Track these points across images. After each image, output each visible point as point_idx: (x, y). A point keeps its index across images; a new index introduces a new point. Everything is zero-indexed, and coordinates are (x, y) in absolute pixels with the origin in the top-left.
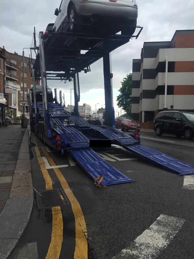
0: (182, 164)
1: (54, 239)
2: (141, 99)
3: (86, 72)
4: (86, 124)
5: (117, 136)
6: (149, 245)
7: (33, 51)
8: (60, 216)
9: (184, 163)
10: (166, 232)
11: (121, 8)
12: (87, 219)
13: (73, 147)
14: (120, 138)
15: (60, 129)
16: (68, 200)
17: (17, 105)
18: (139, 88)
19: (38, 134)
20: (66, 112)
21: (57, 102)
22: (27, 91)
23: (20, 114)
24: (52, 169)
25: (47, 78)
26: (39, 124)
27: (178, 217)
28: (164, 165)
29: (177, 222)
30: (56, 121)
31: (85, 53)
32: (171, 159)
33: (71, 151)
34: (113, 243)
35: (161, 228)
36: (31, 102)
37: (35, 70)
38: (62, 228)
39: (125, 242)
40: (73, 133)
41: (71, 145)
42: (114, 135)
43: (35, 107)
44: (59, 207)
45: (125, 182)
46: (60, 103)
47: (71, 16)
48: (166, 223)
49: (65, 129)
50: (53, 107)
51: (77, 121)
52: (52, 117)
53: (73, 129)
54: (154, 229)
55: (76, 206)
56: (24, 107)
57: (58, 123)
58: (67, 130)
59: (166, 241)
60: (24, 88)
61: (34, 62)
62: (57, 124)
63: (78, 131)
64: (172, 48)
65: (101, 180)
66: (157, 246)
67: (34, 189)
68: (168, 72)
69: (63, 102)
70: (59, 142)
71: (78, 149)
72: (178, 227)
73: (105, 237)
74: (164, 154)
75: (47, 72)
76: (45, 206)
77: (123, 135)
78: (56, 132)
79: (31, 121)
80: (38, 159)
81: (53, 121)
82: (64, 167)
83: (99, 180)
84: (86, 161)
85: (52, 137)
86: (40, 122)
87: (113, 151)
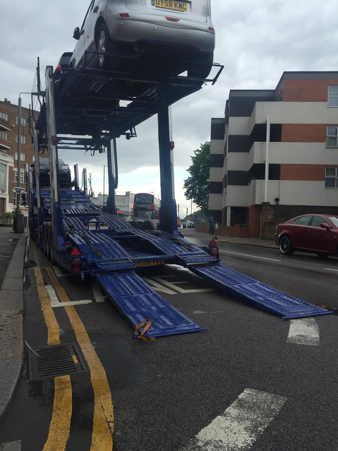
0: (289, 299)
1: (53, 434)
2: (226, 186)
3: (128, 138)
4: (127, 227)
5: (181, 250)
6: (221, 444)
7: (35, 97)
8: (69, 393)
9: (291, 298)
10: (253, 421)
11: (188, 31)
12: (117, 398)
13: (100, 268)
14: (184, 253)
15: (80, 235)
16: (86, 363)
17: (7, 193)
18: (223, 167)
19: (41, 245)
20: (93, 207)
21: (79, 188)
22: (25, 168)
23: (12, 208)
24: (62, 308)
25: (58, 145)
26: (44, 225)
27: (275, 392)
28: (258, 301)
29: (272, 402)
30: (74, 221)
31: (126, 106)
32: (271, 291)
33: (98, 275)
34: (158, 440)
35: (244, 413)
36: (31, 186)
37: (38, 131)
38: (70, 414)
39: (180, 439)
40: (102, 244)
41: (98, 265)
42: (174, 247)
43: (38, 196)
44: (67, 377)
45: (189, 331)
46: (83, 189)
47: (101, 42)
48: (254, 404)
49: (89, 235)
50: (70, 197)
51: (111, 222)
52: (68, 215)
53: (103, 236)
54: (232, 415)
55: (98, 374)
56: (18, 195)
57: (79, 225)
58: (92, 238)
59: (250, 437)
60: (20, 163)
61: (37, 117)
62: (75, 226)
63: (112, 240)
64: (278, 101)
65: (146, 329)
66: (234, 446)
67: (24, 344)
68: (270, 141)
69: (89, 189)
70: (77, 259)
71: (111, 272)
72: (273, 410)
73: (146, 431)
74: (260, 282)
75: (59, 136)
76: (43, 374)
77: (191, 249)
78: (72, 241)
79: (30, 220)
80: (39, 288)
81: (69, 221)
82: (85, 304)
83: (143, 327)
84: (123, 293)
85: (66, 250)
86: (45, 223)
87: (172, 276)
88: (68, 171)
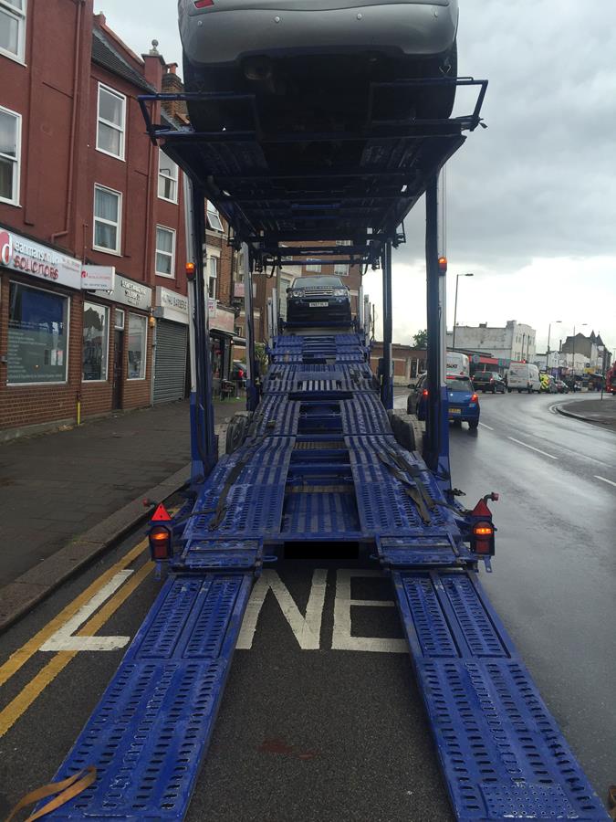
14: (406, 528)
24: (49, 658)
33: (171, 577)
41: (183, 554)
71: (202, 573)
88: (344, 299)
